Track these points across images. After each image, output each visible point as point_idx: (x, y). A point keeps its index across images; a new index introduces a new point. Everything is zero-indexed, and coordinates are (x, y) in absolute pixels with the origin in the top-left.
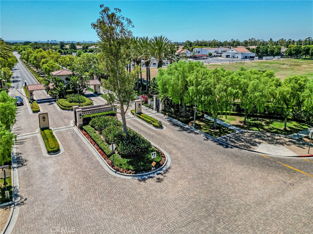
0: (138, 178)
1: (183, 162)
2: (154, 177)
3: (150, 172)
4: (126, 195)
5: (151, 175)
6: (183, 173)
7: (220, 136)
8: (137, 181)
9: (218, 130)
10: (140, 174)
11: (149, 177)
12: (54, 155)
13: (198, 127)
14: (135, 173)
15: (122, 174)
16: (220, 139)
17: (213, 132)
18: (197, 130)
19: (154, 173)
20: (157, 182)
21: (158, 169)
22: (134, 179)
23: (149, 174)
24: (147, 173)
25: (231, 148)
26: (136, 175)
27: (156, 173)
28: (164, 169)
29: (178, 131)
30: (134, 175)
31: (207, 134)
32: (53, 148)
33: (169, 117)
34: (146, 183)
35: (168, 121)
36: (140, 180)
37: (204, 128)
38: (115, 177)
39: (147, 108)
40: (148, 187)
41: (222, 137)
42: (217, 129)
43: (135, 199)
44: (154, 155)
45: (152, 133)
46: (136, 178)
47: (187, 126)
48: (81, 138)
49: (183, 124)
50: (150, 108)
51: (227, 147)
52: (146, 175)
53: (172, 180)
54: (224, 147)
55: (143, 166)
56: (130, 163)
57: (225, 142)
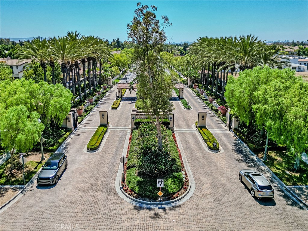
0: (137, 204)
1: (204, 204)
2: (153, 209)
3: (152, 203)
4: (107, 220)
5: (152, 207)
6: (192, 219)
7: (294, 184)
8: (131, 207)
9: (298, 175)
10: (140, 201)
11: (147, 208)
12: (90, 153)
13: (269, 162)
14: (136, 198)
15: (125, 193)
16: (291, 188)
17: (287, 175)
18: (265, 165)
19: (157, 205)
20: (151, 217)
21: (164, 202)
22: (131, 203)
23: (151, 204)
24: (149, 202)
25: (301, 208)
26: (136, 200)
27: (160, 206)
28: (173, 204)
29: (237, 160)
30: (134, 199)
31: (275, 176)
32: (91, 146)
33: (239, 139)
34: (138, 214)
35: (234, 144)
36: (135, 208)
37: (277, 166)
38: (116, 194)
39: (221, 122)
40: (136, 220)
41: (297, 186)
42: (297, 172)
43: (111, 228)
44: (160, 183)
45: (199, 155)
46: (134, 203)
47: (254, 157)
48: (125, 142)
49: (252, 152)
50: (224, 123)
51: (294, 204)
52: (147, 204)
53: (170, 222)
54: (289, 203)
55: (150, 191)
56: (139, 183)
57: (297, 196)
